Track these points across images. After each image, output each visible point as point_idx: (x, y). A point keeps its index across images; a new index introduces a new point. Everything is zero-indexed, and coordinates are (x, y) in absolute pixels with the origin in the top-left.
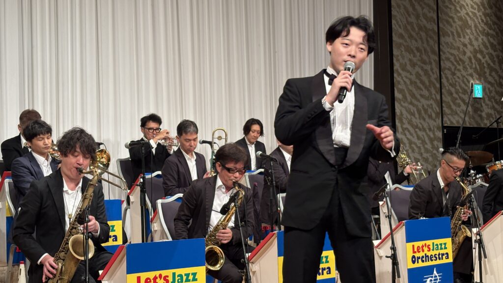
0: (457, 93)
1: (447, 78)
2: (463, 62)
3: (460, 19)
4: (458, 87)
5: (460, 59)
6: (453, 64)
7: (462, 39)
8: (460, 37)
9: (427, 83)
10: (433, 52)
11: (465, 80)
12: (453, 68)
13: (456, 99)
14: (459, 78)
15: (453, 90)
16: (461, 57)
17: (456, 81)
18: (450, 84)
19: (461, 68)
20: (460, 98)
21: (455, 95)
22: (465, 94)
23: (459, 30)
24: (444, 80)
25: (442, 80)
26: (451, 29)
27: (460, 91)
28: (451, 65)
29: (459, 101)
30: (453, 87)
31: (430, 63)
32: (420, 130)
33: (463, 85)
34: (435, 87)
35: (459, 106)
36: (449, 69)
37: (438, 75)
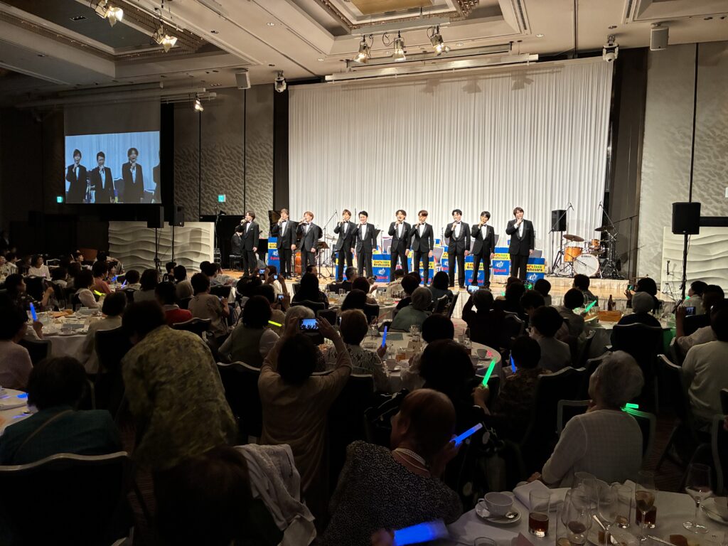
0: (710, 195)
1: (699, 187)
2: (719, 175)
3: (721, 146)
4: (711, 191)
5: (716, 173)
6: (706, 177)
7: (720, 160)
8: (718, 158)
9: (676, 190)
10: (685, 171)
11: (720, 186)
12: (706, 180)
13: (708, 199)
14: (712, 185)
15: (705, 194)
16: (718, 171)
17: (709, 188)
18: (702, 190)
19: (717, 178)
20: (713, 198)
21: (707, 197)
22: (718, 195)
23: (717, 153)
24: (695, 188)
25: (693, 188)
26: (709, 155)
27: (713, 193)
28: (704, 177)
29: (712, 201)
30: (705, 191)
31: (682, 178)
32: (665, 219)
33: (718, 190)
34: (684, 193)
35: (711, 203)
36: (702, 180)
37: (689, 184)
